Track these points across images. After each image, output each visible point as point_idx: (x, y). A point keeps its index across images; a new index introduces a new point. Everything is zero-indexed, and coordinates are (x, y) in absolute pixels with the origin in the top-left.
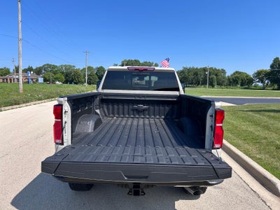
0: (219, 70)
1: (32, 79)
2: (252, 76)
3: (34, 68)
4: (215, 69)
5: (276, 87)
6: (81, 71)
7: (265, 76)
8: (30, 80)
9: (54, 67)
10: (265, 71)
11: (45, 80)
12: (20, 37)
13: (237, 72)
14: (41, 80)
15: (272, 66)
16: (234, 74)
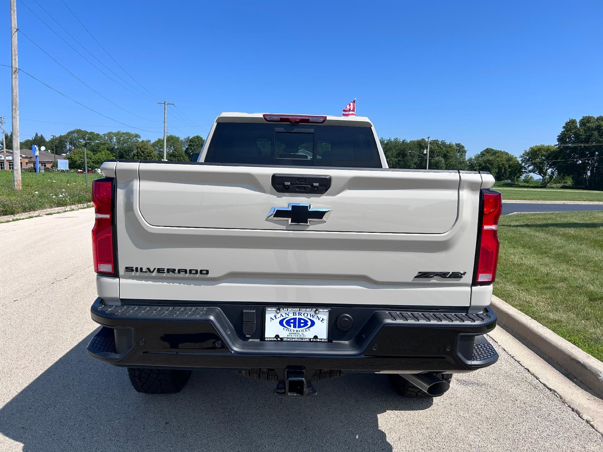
0: (450, 146)
1: (43, 164)
2: (519, 160)
3: (48, 138)
4: (443, 143)
5: (569, 182)
6: (154, 145)
7: (547, 158)
8: (39, 166)
9: (93, 137)
10: (548, 149)
11: (73, 165)
12: (16, 65)
13: (488, 151)
14: (63, 164)
15: (562, 139)
16: (482, 154)
